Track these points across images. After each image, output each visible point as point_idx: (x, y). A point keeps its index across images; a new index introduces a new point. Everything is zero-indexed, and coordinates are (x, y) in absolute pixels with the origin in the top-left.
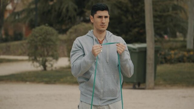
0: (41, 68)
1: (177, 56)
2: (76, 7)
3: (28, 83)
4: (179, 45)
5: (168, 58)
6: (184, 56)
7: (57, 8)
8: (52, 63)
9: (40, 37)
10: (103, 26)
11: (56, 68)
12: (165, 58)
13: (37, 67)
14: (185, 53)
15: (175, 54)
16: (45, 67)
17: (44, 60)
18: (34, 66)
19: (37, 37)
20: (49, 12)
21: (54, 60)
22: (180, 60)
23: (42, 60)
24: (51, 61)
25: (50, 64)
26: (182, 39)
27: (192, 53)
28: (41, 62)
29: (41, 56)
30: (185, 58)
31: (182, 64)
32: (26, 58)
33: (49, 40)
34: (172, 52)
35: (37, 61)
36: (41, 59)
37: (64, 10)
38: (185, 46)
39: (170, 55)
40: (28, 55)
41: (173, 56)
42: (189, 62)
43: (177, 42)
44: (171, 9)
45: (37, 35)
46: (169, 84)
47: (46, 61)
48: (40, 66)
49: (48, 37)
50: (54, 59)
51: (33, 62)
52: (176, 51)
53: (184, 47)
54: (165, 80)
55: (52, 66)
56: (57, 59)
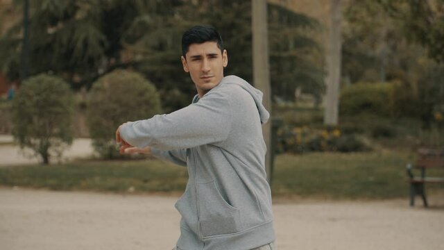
0: (37, 159)
1: (307, 139)
2: (103, 37)
3: (16, 188)
4: (307, 116)
5: (290, 141)
6: (322, 138)
7: (65, 39)
8: (59, 149)
9: (36, 98)
10: (208, 79)
11: (67, 159)
12: (284, 143)
13: (30, 157)
14: (324, 133)
15: (304, 135)
16: (46, 157)
17: (44, 143)
18: (24, 154)
19: (30, 97)
20: (49, 47)
21: (64, 144)
22: (314, 147)
23: (41, 143)
24: (58, 145)
25: (56, 151)
26: (311, 105)
27: (337, 133)
28: (38, 147)
29: (38, 135)
30: (323, 144)
31: (316, 154)
32: (9, 138)
33: (56, 103)
34: (297, 131)
35: (30, 145)
36: (38, 142)
37: (79, 45)
38: (321, 120)
39: (294, 136)
40: (13, 134)
41: (299, 138)
42: (331, 150)
43: (301, 110)
44: (291, 45)
45: (31, 93)
46: (299, 194)
47: (48, 145)
48: (36, 155)
49: (53, 97)
50: (64, 141)
51: (22, 147)
52: (306, 129)
53: (319, 121)
54: (289, 186)
55: (60, 155)
56: (69, 141)
